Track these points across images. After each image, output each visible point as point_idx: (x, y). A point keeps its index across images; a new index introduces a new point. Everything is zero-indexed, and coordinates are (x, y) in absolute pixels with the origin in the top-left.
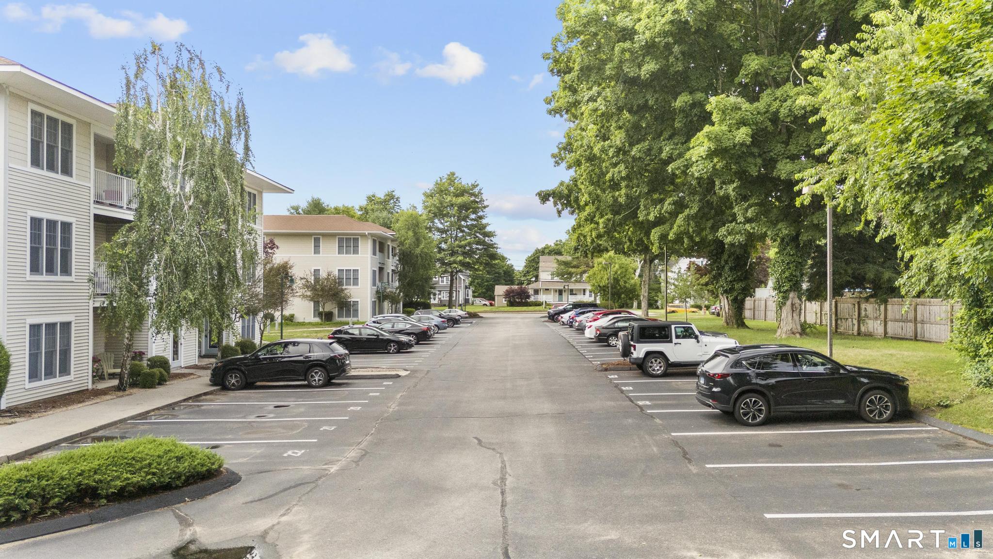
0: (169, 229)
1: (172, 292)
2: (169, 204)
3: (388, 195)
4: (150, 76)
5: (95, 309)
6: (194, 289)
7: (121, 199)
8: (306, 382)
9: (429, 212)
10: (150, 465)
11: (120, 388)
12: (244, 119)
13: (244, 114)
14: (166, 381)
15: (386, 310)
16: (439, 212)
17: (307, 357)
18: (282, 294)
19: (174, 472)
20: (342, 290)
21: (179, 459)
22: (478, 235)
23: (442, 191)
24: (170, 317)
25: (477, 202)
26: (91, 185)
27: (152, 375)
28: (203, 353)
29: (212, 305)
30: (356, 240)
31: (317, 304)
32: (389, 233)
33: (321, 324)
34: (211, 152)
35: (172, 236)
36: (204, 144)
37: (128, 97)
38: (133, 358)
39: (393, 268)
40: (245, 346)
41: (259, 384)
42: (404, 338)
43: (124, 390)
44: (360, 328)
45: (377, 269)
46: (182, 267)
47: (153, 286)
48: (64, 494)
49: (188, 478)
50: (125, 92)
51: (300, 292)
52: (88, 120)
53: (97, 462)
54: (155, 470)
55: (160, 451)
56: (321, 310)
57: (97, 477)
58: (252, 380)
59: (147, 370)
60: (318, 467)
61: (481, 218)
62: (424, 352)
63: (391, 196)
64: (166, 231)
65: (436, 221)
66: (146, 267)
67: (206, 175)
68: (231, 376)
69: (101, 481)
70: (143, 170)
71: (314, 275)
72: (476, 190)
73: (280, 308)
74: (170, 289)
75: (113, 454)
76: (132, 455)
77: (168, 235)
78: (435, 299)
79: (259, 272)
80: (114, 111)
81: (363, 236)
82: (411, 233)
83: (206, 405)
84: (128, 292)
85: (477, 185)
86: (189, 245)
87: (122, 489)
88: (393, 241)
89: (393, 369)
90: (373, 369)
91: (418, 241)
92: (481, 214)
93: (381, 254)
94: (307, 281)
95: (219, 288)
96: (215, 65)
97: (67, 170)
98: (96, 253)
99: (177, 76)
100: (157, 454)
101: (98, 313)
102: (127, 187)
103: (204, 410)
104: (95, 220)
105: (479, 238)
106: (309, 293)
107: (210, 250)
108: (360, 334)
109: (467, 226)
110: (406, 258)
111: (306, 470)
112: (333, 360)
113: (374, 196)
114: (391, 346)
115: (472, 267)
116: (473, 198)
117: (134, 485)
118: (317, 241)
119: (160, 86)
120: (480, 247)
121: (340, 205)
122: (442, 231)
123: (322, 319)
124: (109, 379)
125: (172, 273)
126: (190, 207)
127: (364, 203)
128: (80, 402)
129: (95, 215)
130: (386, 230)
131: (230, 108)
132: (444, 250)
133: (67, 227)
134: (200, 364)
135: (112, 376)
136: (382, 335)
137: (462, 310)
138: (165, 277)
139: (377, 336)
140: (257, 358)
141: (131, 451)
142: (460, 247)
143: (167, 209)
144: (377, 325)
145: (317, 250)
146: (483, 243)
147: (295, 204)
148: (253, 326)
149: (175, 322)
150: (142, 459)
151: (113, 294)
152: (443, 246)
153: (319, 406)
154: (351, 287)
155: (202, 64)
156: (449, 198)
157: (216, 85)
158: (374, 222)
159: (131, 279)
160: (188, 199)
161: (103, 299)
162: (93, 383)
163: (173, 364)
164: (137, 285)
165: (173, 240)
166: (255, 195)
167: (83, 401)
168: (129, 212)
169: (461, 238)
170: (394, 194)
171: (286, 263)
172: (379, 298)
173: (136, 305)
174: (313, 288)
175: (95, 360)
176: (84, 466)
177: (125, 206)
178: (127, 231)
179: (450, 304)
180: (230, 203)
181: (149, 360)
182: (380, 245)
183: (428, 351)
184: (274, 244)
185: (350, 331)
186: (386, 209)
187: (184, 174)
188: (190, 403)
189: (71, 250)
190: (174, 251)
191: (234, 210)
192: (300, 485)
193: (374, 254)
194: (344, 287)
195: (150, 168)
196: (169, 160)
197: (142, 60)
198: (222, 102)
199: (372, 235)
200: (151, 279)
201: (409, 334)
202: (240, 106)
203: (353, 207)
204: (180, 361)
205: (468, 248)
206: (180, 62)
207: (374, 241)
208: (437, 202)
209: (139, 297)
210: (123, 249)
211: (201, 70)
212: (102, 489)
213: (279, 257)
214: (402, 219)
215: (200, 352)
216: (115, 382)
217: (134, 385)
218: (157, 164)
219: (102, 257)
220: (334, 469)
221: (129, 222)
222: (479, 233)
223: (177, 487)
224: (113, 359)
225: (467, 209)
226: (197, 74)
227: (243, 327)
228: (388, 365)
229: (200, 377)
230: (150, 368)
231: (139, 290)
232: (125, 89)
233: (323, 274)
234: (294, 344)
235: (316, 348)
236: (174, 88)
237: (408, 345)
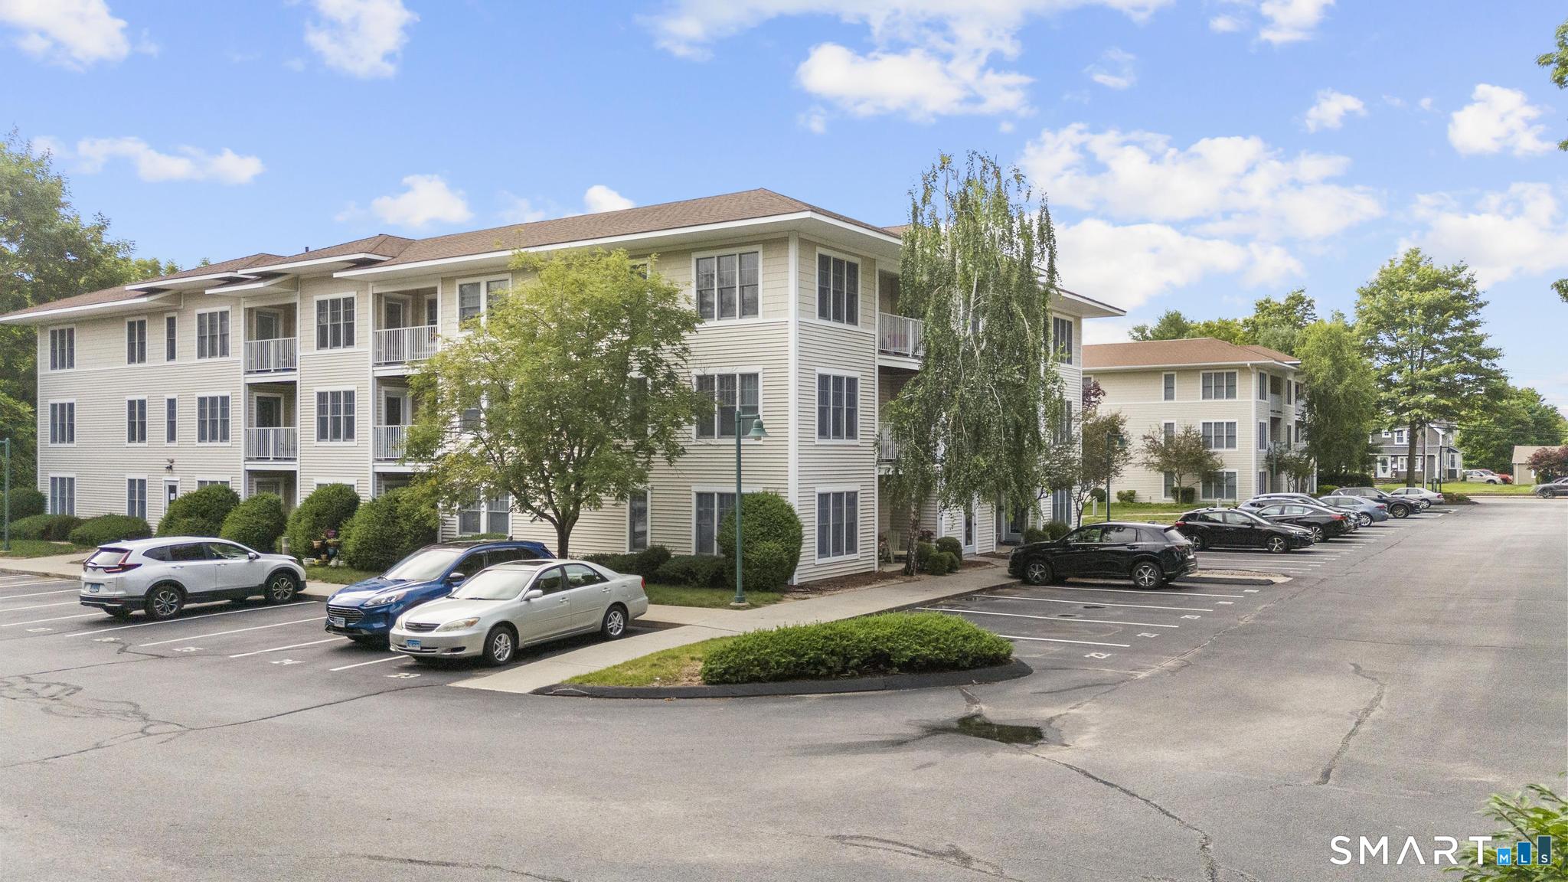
0: (958, 380)
1: (962, 457)
2: (958, 350)
3: (1293, 298)
4: (939, 200)
5: (880, 477)
6: (987, 454)
7: (906, 345)
8: (1132, 582)
9: (1368, 321)
10: (937, 639)
11: (906, 572)
12: (1049, 232)
13: (1049, 226)
14: (957, 569)
15: (1285, 487)
16: (1389, 321)
17: (1133, 547)
18: (1110, 461)
19: (961, 651)
20: (1210, 455)
21: (966, 638)
22: (1466, 356)
23: (1393, 284)
24: (958, 488)
25: (1464, 298)
26: (876, 332)
27: (941, 560)
28: (1003, 539)
29: (1007, 475)
30: (1231, 376)
31: (1169, 476)
32: (1288, 362)
33: (1176, 507)
34: (1007, 280)
35: (962, 389)
36: (998, 273)
37: (915, 228)
38: (921, 539)
39: (1297, 418)
40: (1056, 529)
41: (1070, 580)
42: (1296, 530)
43: (912, 575)
44: (1224, 513)
45: (1267, 421)
46: (974, 428)
47: (941, 450)
48: (862, 656)
49: (975, 660)
50: (911, 221)
51: (1139, 458)
52: (873, 256)
53: (889, 630)
54: (942, 646)
55: (947, 627)
56: (1176, 485)
57: (890, 644)
58: (1062, 574)
59: (935, 553)
60: (1123, 672)
61: (1473, 324)
62: (1332, 553)
63: (1298, 300)
64: (955, 384)
65: (1382, 335)
66: (933, 428)
67: (1000, 312)
68: (1034, 567)
69: (892, 649)
70: (930, 313)
71: (1165, 432)
72: (1463, 277)
73: (1105, 481)
74: (960, 454)
75: (903, 623)
76: (920, 627)
77: (957, 388)
78: (1384, 470)
79: (1076, 429)
80: (900, 242)
81: (1243, 369)
82: (1327, 361)
83: (1003, 599)
84: (913, 457)
85: (1464, 268)
86: (980, 400)
87: (913, 660)
88: (1296, 374)
89: (1265, 573)
90: (1235, 572)
91: (1340, 374)
92: (1472, 317)
93: (1275, 397)
94: (1154, 441)
95: (1017, 453)
96: (1013, 168)
97: (852, 319)
98: (881, 412)
99: (970, 191)
100: (944, 630)
101: (883, 481)
102: (913, 330)
103: (999, 603)
104: (879, 371)
105: (1468, 362)
106: (1156, 460)
107: (1005, 406)
108: (1225, 521)
109: (1443, 342)
110: (1320, 401)
111: (1109, 672)
112: (1169, 552)
113: (1268, 301)
114: (1274, 542)
115: (1454, 414)
116: (1453, 293)
117: (924, 657)
118: (1169, 379)
119: (949, 208)
120: (1471, 377)
121: (1215, 320)
122: (1392, 353)
123: (1177, 500)
124: (896, 562)
125: (960, 435)
126: (982, 353)
127: (1250, 314)
128: (867, 584)
129: (879, 366)
130: (1282, 355)
131: (1031, 221)
132: (1396, 385)
133: (852, 382)
134: (998, 552)
135: (899, 559)
136: (1259, 524)
137: (1434, 490)
138: (954, 439)
139: (1252, 525)
140: (1066, 544)
141: (920, 624)
142: (1430, 378)
143: (956, 357)
144: (1256, 509)
145: (1169, 395)
146: (1477, 370)
147: (1140, 324)
148: (1069, 505)
149: (964, 494)
150: (930, 633)
151: (898, 460)
152: (1396, 377)
153: (1143, 611)
154: (1225, 450)
155: (997, 174)
156: (1406, 295)
157: (1014, 198)
158: (1267, 345)
159: (917, 443)
160: (978, 341)
161: (888, 466)
162: (879, 565)
163: (966, 550)
164: (923, 449)
165: (962, 394)
166: (1070, 323)
167: (870, 584)
168: (916, 361)
169: (1431, 362)
170: (1303, 295)
171: (1116, 416)
172: (1271, 467)
173: (922, 474)
174: (1163, 452)
175: (881, 539)
176: (878, 632)
177: (911, 353)
178: (914, 385)
179: (1410, 480)
180: (1030, 345)
181: (938, 542)
182: (1273, 382)
183: (1337, 553)
184: (1099, 389)
185: (1211, 516)
186: (1289, 320)
187: (976, 311)
188: (984, 595)
189: (856, 410)
190: (963, 407)
191: (1034, 353)
192: (1097, 685)
193: (1262, 396)
194: (1212, 450)
195: (937, 308)
196: (958, 298)
197: (931, 179)
198: (1021, 217)
199: (1257, 367)
200: (939, 442)
201: (1308, 525)
202: (1044, 216)
203: (1236, 320)
204: (975, 546)
205: (1444, 380)
206: (971, 174)
207: (1262, 377)
208: (1382, 304)
209: (925, 463)
210: (908, 407)
211: (996, 180)
212: (895, 657)
213: (1105, 408)
214: (1313, 337)
215: (999, 536)
216: (902, 566)
217: (921, 571)
218: (945, 304)
219: (887, 417)
220: (1142, 675)
221: (914, 372)
222: (1468, 352)
223: (964, 668)
224: (899, 538)
225: (1444, 311)
226: (991, 186)
227: (1055, 506)
228: (1260, 569)
229: (997, 567)
230: (940, 551)
231: (926, 455)
232: (911, 217)
233: (1179, 431)
234: (1119, 528)
235: (1145, 536)
236: (965, 207)
237: (1304, 541)
